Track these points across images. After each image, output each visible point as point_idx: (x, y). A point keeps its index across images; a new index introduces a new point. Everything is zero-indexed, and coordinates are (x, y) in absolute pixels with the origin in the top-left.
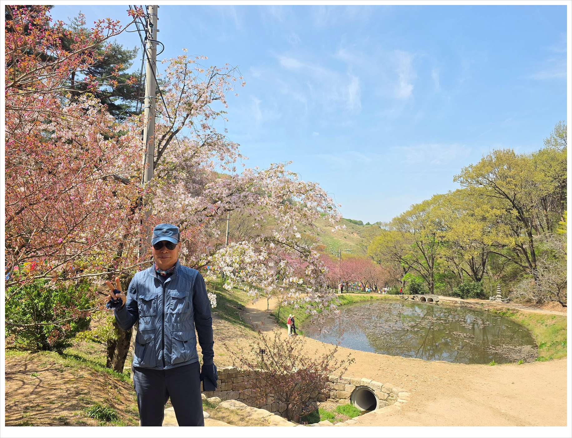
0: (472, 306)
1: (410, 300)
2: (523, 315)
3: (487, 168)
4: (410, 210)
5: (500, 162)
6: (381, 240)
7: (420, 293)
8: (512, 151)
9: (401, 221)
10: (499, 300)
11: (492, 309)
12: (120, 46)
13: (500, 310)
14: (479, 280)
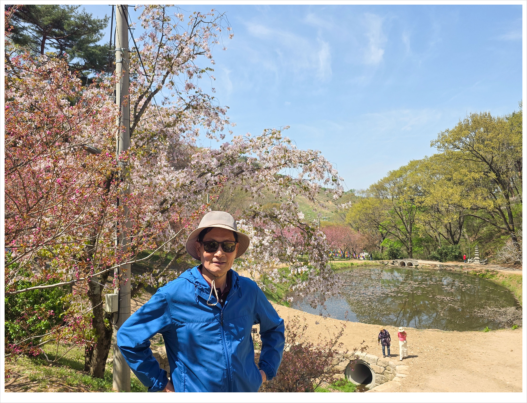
0: (451, 268)
1: (390, 265)
2: (503, 276)
3: (465, 132)
4: (387, 176)
5: (477, 126)
6: (359, 207)
7: (399, 258)
8: (489, 114)
9: (379, 188)
10: (477, 262)
11: (471, 271)
12: (89, 15)
13: (480, 272)
14: (456, 243)
